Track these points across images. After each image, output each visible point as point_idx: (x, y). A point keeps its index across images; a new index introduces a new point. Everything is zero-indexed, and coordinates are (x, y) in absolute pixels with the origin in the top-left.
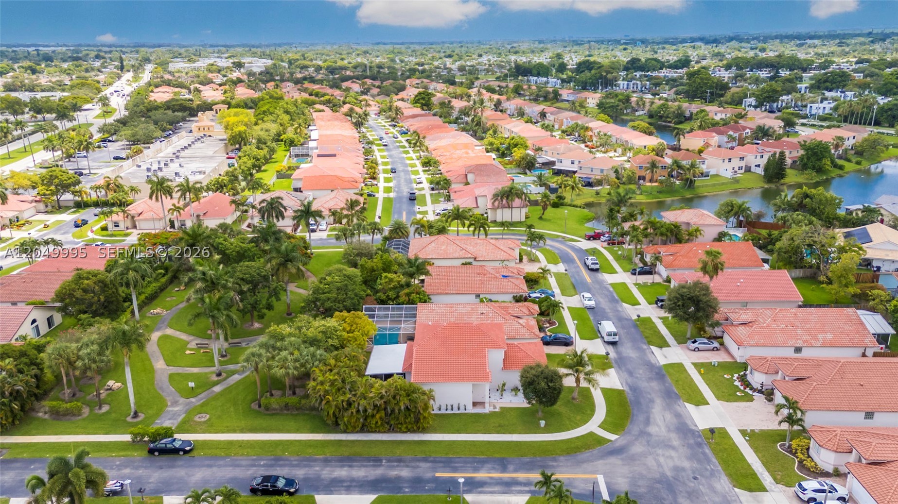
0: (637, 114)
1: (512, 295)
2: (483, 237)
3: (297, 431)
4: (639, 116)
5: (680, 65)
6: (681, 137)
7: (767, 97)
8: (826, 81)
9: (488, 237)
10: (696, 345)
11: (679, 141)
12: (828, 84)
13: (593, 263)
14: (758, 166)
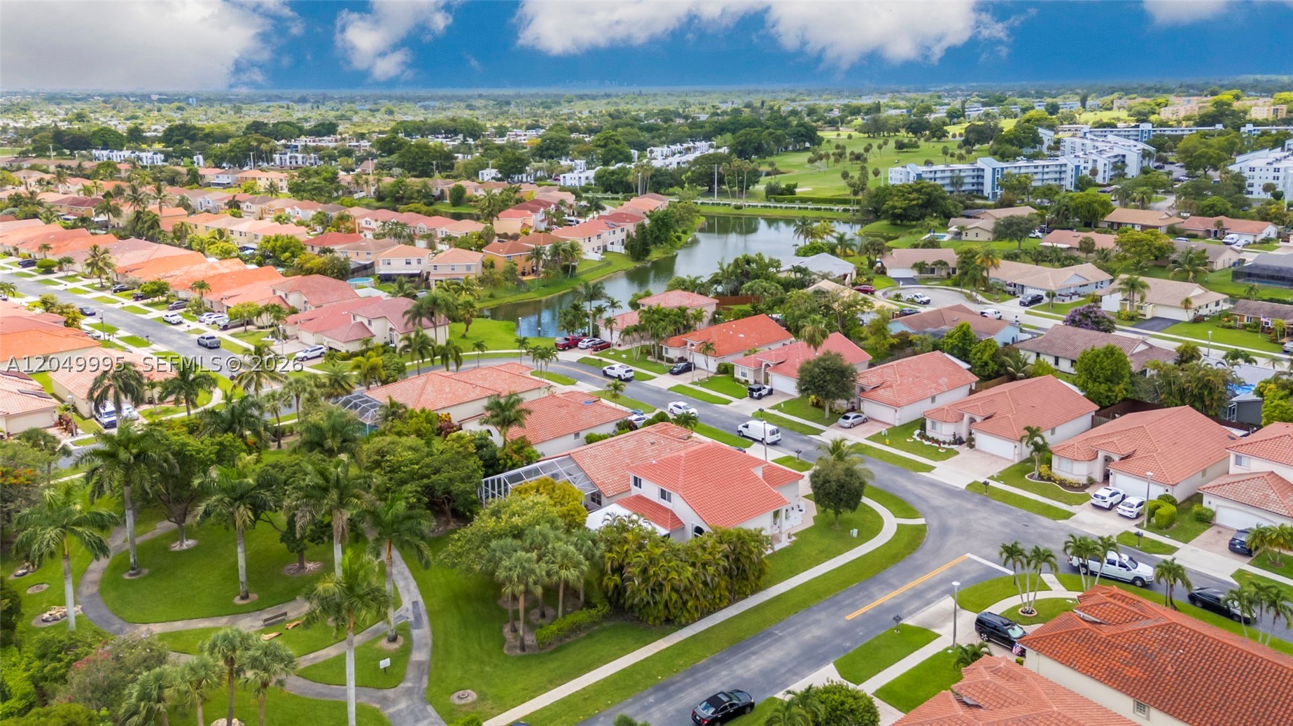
0: (356, 196)
1: (614, 424)
2: (453, 367)
3: (625, 651)
4: (360, 199)
5: (324, 131)
6: (495, 218)
7: (513, 167)
8: (547, 149)
9: (462, 367)
10: (850, 421)
11: (491, 224)
12: (551, 152)
13: (627, 372)
14: (612, 243)
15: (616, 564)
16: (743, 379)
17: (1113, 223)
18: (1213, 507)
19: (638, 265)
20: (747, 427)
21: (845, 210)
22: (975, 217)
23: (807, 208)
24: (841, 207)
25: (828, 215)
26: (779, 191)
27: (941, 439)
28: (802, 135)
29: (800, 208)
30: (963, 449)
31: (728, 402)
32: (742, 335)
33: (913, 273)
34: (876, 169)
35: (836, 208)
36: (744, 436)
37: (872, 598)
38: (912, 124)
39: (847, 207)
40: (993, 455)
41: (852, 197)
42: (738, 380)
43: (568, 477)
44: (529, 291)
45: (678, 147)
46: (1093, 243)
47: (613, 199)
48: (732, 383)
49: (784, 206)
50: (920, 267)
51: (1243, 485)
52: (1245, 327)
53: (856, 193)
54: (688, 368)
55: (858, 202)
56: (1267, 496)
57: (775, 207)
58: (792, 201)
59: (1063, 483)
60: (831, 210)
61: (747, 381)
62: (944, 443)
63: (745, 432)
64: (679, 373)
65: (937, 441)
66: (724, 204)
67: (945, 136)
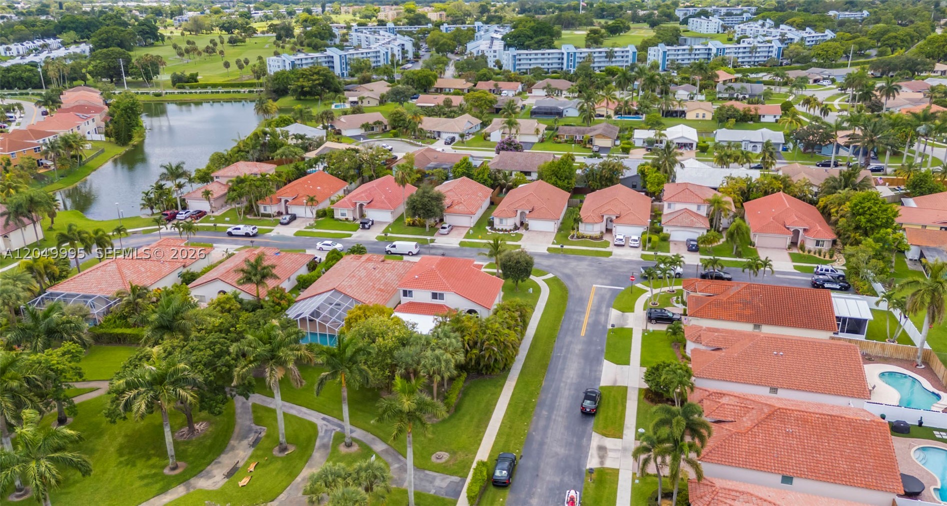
1: (306, 265)
10: (447, 229)
13: (253, 229)
14: (89, 133)
15: (471, 343)
16: (343, 217)
17: (437, 88)
18: (669, 232)
19: (127, 149)
20: (394, 246)
21: (250, 92)
22: (353, 90)
23: (218, 92)
24: (247, 90)
25: (237, 96)
26: (186, 80)
27: (508, 229)
28: (147, 33)
29: (212, 92)
30: (522, 231)
31: (350, 235)
32: (319, 188)
33: (361, 132)
34: (246, 59)
35: (243, 90)
36: (392, 254)
37: (580, 322)
38: (224, 24)
39: (252, 89)
40: (541, 232)
41: (255, 81)
42: (338, 220)
43: (331, 307)
44: (52, 182)
45: (29, 45)
46: (452, 102)
47: (22, 94)
48: (336, 222)
49: (198, 91)
50: (366, 127)
51: (680, 218)
52: (566, 142)
53: (259, 78)
54: (294, 218)
55: (261, 85)
56: (692, 220)
57: (191, 93)
58: (196, 87)
59: (591, 238)
60: (239, 92)
61: (347, 219)
62: (511, 230)
63: (393, 250)
64: (288, 223)
65: (506, 231)
66: (142, 93)
67: (256, 33)
